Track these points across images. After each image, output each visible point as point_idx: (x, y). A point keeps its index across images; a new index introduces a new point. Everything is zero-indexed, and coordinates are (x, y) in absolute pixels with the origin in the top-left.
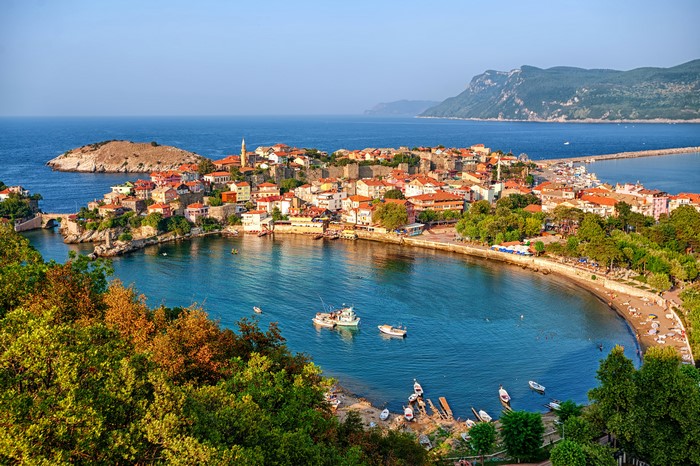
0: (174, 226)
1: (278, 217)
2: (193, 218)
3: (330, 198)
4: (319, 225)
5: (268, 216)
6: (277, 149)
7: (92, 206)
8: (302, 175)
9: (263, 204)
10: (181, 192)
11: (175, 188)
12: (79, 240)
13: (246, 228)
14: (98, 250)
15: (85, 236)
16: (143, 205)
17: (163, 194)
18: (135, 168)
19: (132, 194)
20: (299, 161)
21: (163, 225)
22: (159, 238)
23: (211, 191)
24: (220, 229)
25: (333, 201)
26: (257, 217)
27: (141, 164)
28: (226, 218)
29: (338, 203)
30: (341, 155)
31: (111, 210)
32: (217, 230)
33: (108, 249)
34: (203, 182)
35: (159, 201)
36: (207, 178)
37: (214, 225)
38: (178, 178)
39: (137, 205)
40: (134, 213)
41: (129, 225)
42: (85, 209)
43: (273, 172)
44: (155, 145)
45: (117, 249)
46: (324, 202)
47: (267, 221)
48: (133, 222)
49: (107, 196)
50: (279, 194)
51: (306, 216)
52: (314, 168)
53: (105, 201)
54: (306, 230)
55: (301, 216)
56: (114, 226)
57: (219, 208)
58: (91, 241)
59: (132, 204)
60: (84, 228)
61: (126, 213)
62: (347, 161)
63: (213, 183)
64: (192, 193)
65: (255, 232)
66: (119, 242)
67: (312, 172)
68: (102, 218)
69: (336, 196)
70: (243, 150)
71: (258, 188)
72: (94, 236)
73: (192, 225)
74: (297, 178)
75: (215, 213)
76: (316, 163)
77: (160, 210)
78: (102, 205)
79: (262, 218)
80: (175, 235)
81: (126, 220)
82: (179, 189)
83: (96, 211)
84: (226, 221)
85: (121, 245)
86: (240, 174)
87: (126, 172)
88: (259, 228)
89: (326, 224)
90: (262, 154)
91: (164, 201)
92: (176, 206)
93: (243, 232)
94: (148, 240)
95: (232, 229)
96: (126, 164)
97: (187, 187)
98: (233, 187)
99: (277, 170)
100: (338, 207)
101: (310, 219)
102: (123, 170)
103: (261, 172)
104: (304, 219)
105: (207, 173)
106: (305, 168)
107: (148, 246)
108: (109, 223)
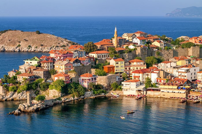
0: (73, 90)
1: (150, 86)
2: (86, 85)
3: (188, 71)
4: (183, 91)
5: (141, 84)
6: (138, 35)
7: (11, 74)
8: (159, 54)
9: (137, 75)
10: (76, 64)
11: (72, 62)
12: (4, 99)
13: (126, 93)
14: (21, 107)
15: (8, 96)
16: (48, 74)
17: (64, 66)
18: (25, 49)
19: (39, 66)
20: (156, 44)
21: (65, 89)
22: (63, 99)
23: (96, 64)
24: (105, 93)
25: (190, 73)
26: (133, 85)
27: (30, 46)
28: (109, 86)
29: (193, 76)
30: (183, 40)
31: (27, 77)
32: (103, 94)
33: (29, 107)
34: (90, 58)
35: (60, 71)
36: (92, 55)
37: (101, 90)
38: (71, 55)
39: (44, 74)
40: (42, 80)
41: (39, 89)
42: (7, 77)
43: (138, 51)
44: (39, 33)
45: (35, 107)
46: (183, 74)
47: (142, 87)
48: (42, 86)
49: (22, 67)
50: (146, 68)
51: (173, 85)
52: (168, 49)
53: (20, 70)
54: (172, 95)
55: (169, 85)
56: (29, 89)
57: (105, 77)
58: (13, 100)
59: (40, 73)
60: (8, 90)
61: (37, 80)
62: (189, 45)
63: (96, 59)
64: (84, 66)
65: (132, 96)
66: (35, 101)
67: (166, 52)
68: (20, 83)
69: (192, 70)
70: (115, 35)
71: (130, 63)
72: (14, 96)
73: (85, 90)
74: (156, 56)
75: (102, 81)
76: (169, 45)
77: (63, 78)
78: (19, 74)
79: (137, 86)
80: (74, 97)
81: (37, 85)
82: (74, 63)
83: (15, 78)
84: (109, 87)
85: (37, 104)
86: (115, 52)
87: (19, 51)
88: (135, 93)
89: (188, 91)
90: (127, 38)
91: (64, 71)
92: (72, 75)
93: (123, 96)
94: (55, 100)
95: (114, 93)
96: (19, 46)
97: (80, 62)
98: (112, 62)
99: (142, 50)
100: (193, 79)
101: (176, 87)
102: (17, 50)
103: (130, 51)
104: (171, 87)
105: (91, 51)
106: (161, 49)
107: (55, 105)
108: (25, 87)
